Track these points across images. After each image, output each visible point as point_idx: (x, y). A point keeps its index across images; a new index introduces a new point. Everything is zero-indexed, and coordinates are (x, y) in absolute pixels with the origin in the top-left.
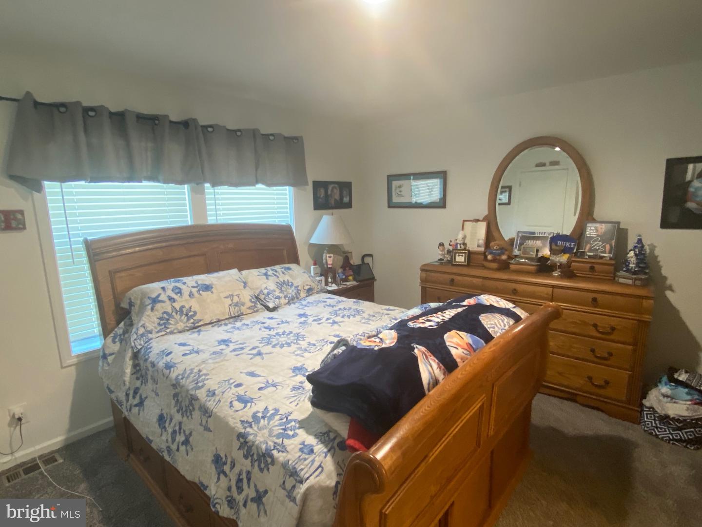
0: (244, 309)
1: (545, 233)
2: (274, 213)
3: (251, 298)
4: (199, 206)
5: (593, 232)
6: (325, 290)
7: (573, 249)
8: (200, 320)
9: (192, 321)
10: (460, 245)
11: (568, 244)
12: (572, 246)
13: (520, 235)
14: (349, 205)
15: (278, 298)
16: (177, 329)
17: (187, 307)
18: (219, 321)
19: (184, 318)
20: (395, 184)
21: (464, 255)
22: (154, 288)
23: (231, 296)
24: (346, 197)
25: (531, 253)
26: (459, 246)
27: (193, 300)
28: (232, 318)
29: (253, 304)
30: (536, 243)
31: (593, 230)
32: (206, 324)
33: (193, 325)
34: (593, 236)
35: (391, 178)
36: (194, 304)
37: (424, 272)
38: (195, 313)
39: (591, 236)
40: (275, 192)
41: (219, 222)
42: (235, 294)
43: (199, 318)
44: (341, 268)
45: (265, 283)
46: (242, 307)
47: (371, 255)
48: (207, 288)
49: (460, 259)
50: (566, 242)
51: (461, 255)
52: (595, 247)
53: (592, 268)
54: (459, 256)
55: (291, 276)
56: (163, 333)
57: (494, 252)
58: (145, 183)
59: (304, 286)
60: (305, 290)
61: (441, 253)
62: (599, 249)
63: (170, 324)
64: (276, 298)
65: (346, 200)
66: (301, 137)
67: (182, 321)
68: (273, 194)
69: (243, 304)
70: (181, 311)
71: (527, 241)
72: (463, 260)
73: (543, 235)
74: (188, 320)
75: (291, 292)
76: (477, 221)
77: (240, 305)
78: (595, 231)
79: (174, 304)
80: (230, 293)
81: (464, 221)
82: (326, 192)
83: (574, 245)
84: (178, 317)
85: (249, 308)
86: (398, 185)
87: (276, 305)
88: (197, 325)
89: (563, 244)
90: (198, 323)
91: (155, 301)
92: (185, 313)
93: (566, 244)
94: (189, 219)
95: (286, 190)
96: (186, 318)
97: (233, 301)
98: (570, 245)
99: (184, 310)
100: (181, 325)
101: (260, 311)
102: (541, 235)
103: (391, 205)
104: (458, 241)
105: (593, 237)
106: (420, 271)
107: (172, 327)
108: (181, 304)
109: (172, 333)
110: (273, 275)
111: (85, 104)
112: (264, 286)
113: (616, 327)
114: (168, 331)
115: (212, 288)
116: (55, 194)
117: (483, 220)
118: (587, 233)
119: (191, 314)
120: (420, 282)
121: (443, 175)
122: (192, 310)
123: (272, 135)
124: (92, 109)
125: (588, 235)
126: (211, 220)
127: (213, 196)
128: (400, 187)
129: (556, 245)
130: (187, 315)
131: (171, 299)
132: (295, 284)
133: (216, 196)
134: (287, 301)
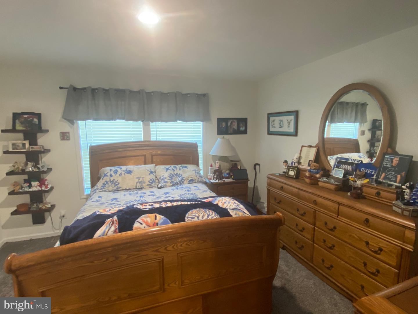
0: (144, 185)
1: (355, 160)
2: (192, 136)
3: (150, 180)
4: (147, 132)
5: (389, 163)
6: (203, 182)
7: (373, 175)
8: (120, 187)
9: (116, 187)
10: (295, 163)
11: (369, 171)
12: (373, 173)
13: (338, 160)
14: (245, 132)
15: (166, 182)
16: (108, 189)
17: (116, 180)
18: (130, 189)
19: (113, 185)
20: (272, 119)
21: (294, 170)
22: (107, 169)
23: (139, 178)
24: (242, 127)
25: (340, 175)
26: (293, 164)
27: (121, 177)
28: (137, 188)
29: (150, 184)
30: (347, 167)
31: (389, 161)
32: (123, 190)
33: (116, 189)
34: (389, 166)
35: (270, 115)
36: (120, 179)
37: (269, 179)
38: (119, 183)
39: (387, 166)
40: (193, 124)
41: (158, 140)
42: (142, 177)
43: (120, 186)
44: (229, 170)
45: (164, 173)
46: (143, 184)
47: (259, 165)
48: (130, 172)
49: (292, 173)
50: (368, 169)
51: (293, 170)
52: (389, 176)
53: (378, 194)
54: (291, 171)
55: (183, 171)
56: (101, 190)
57: (312, 170)
58: (118, 121)
59: (188, 178)
60: (188, 180)
61: (285, 167)
62: (391, 178)
63: (106, 187)
64: (164, 182)
65: (243, 129)
66: (208, 94)
67: (112, 186)
68: (192, 126)
69: (144, 183)
70: (112, 182)
71: (342, 165)
72: (293, 174)
73: (353, 162)
74: (115, 186)
75: (178, 180)
76: (311, 147)
77: (142, 183)
78: (390, 162)
79: (111, 178)
80: (140, 176)
81: (302, 146)
82: (227, 124)
83: (375, 173)
84: (110, 184)
85: (147, 185)
86: (273, 120)
87: (162, 185)
88: (118, 189)
89: (366, 170)
90: (119, 188)
91: (105, 175)
92: (114, 182)
93: (368, 171)
94: (143, 138)
95: (200, 123)
96: (114, 185)
97: (139, 181)
98: (371, 172)
99: (114, 181)
100: (111, 188)
101: (154, 187)
102: (352, 162)
103: (270, 133)
104: (294, 161)
105: (388, 168)
106: (267, 178)
107: (106, 189)
108: (114, 178)
109: (105, 191)
110: (172, 170)
111: (93, 87)
112: (163, 175)
113: (383, 249)
114: (103, 190)
115: (132, 172)
116: (83, 125)
117: (316, 147)
118: (385, 163)
119: (117, 183)
120: (267, 185)
121: (296, 113)
122: (118, 182)
123: (189, 94)
124: (96, 89)
125: (385, 165)
126: (153, 138)
127: (155, 127)
128: (274, 121)
129: (360, 171)
130: (115, 184)
131: (111, 176)
132: (183, 176)
133: (157, 127)
134: (171, 184)
